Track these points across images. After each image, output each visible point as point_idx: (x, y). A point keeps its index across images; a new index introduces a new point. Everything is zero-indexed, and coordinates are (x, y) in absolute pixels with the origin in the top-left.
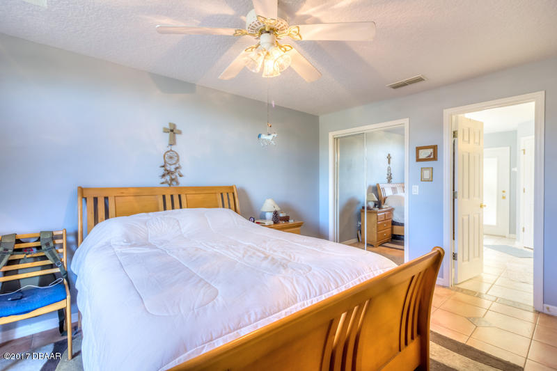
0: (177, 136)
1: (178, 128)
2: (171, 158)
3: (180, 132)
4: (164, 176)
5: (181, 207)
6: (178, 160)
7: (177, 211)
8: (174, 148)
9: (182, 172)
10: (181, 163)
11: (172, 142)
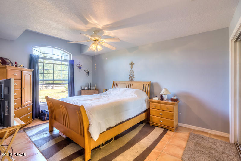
0: (133, 65)
1: (133, 63)
2: (132, 72)
3: (134, 64)
4: (129, 78)
5: (130, 88)
6: (133, 73)
7: (129, 88)
8: (132, 69)
9: (134, 76)
10: (134, 74)
11: (132, 67)
